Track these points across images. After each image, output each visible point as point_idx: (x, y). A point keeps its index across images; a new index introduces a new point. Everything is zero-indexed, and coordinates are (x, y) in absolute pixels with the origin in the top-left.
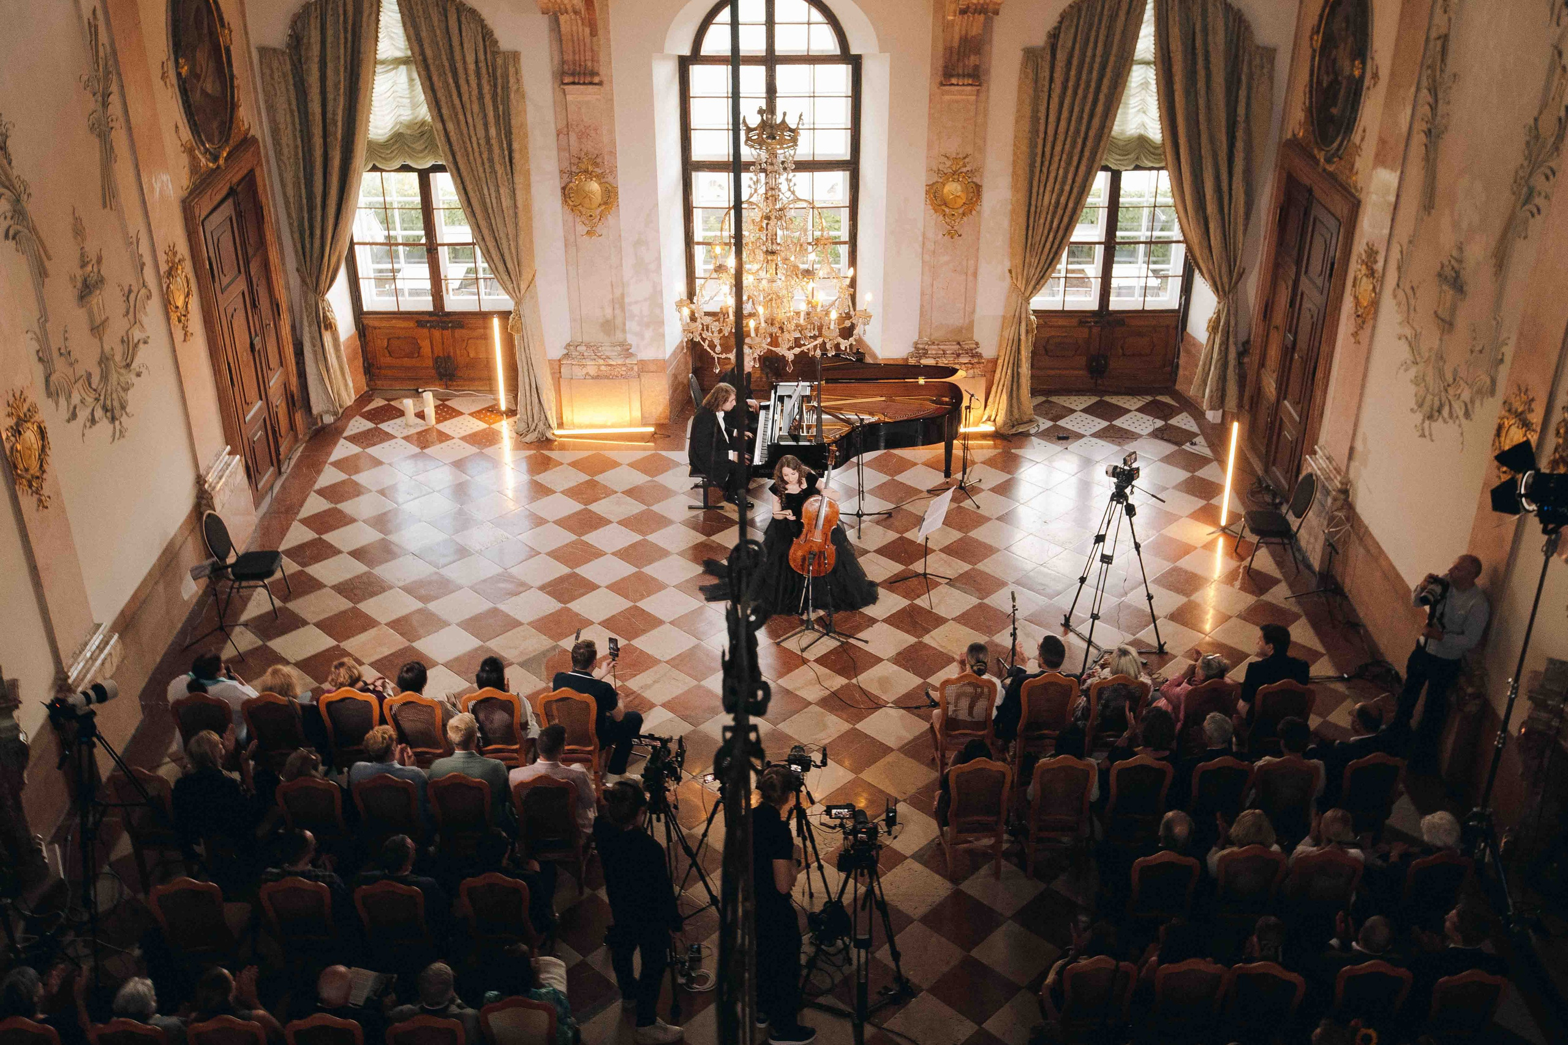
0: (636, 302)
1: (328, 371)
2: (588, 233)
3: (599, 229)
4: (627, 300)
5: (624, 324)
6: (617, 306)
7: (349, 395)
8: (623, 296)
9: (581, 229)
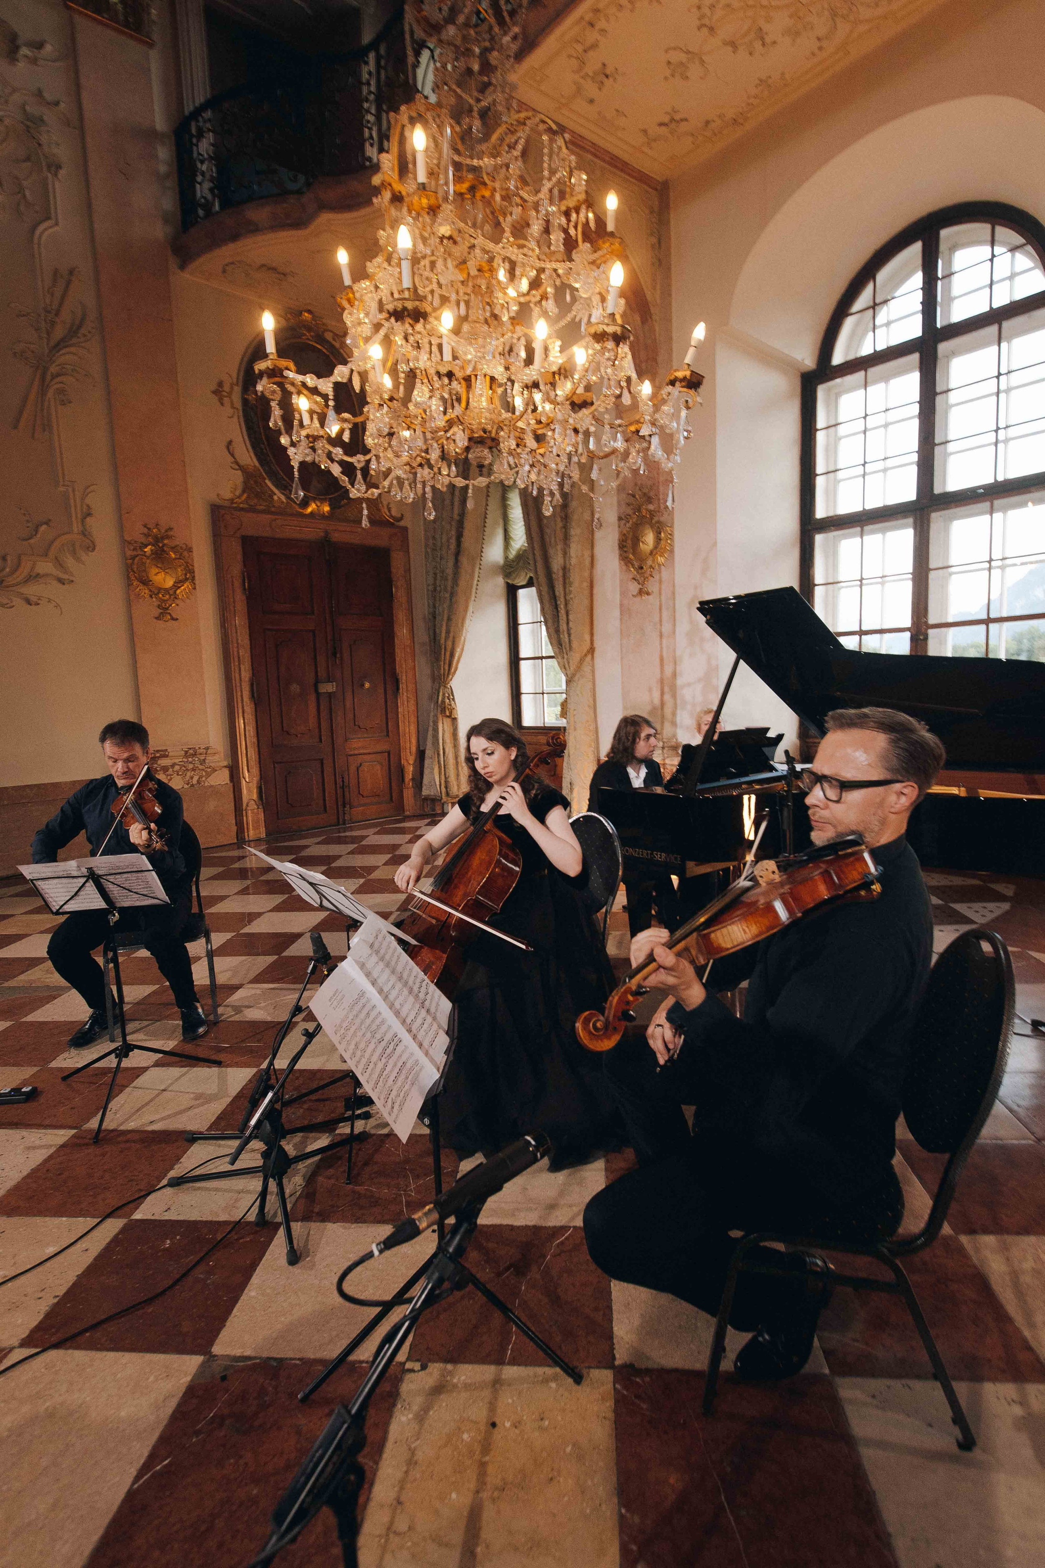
0: (689, 685)
1: (439, 755)
2: (641, 592)
3: (652, 586)
4: (679, 682)
5: (674, 714)
6: (666, 689)
7: (458, 786)
8: (674, 675)
9: (634, 587)
